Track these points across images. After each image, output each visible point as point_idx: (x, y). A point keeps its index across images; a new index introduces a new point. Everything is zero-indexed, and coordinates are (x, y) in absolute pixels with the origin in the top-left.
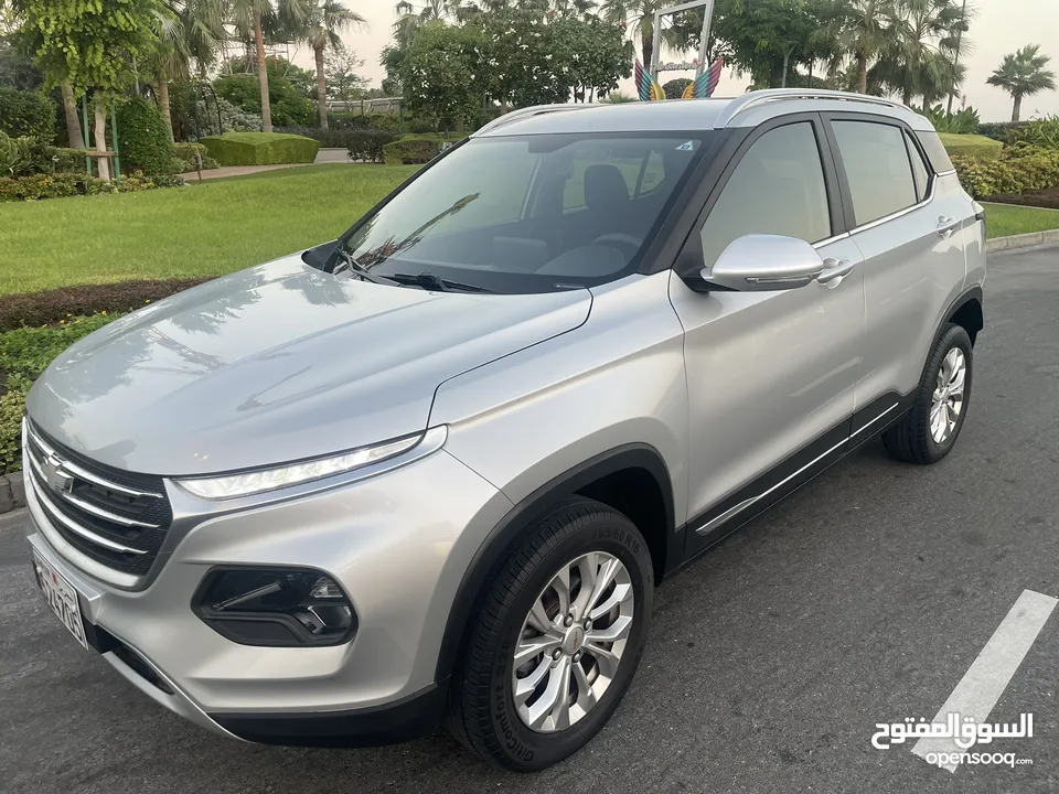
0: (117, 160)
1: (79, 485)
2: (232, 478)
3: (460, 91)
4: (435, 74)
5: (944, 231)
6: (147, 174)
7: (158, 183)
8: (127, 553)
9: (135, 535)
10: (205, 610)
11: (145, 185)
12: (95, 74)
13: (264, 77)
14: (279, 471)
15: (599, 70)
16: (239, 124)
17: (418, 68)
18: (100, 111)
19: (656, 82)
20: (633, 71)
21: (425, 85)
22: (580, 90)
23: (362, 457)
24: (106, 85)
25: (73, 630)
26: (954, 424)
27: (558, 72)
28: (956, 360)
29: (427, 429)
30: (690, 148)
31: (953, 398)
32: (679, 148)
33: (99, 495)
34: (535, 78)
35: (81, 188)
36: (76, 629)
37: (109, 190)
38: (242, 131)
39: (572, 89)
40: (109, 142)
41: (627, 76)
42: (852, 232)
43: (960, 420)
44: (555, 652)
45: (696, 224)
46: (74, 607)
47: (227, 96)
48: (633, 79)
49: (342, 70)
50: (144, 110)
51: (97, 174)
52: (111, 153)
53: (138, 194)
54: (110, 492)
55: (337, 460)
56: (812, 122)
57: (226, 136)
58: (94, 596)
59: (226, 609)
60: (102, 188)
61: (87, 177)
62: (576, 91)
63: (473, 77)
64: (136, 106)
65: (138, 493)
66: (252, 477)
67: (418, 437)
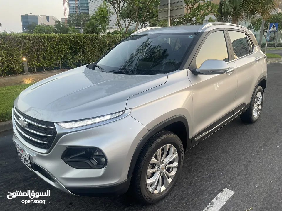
1: (30, 125)
2: (73, 123)
5: (256, 61)
8: (43, 144)
9: (45, 139)
10: (65, 159)
14: (86, 121)
23: (108, 117)
25: (27, 165)
26: (259, 111)
28: (259, 95)
29: (125, 110)
30: (192, 37)
31: (259, 105)
32: (189, 37)
33: (36, 128)
36: (28, 165)
42: (234, 60)
43: (261, 110)
45: (194, 57)
46: (28, 159)
54: (39, 127)
55: (101, 118)
56: (223, 31)
58: (34, 156)
59: (71, 159)
65: (47, 127)
66: (78, 123)
67: (123, 112)
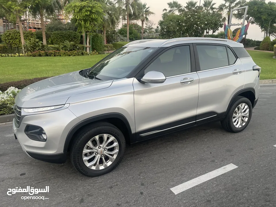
0: (91, 48)
3: (174, 32)
4: (168, 27)
6: (97, 51)
7: (99, 53)
10: (27, 132)
11: (96, 54)
12: (87, 28)
13: (128, 28)
15: (213, 26)
16: (122, 40)
17: (164, 26)
18: (88, 37)
19: (230, 29)
20: (223, 26)
21: (165, 30)
22: (208, 31)
24: (89, 31)
27: (201, 26)
29: (65, 104)
32: (149, 51)
34: (194, 28)
35: (82, 54)
37: (88, 54)
38: (122, 41)
39: (205, 31)
40: (90, 44)
41: (221, 27)
42: (198, 72)
44: (96, 153)
47: (120, 33)
48: (223, 28)
49: (150, 26)
50: (98, 37)
51: (86, 51)
52: (90, 46)
53: (94, 56)
56: (189, 46)
57: (118, 43)
58: (15, 129)
59: (30, 133)
60: (87, 54)
61: (84, 51)
62: (206, 31)
63: (178, 28)
64: (97, 36)
67: (63, 105)
